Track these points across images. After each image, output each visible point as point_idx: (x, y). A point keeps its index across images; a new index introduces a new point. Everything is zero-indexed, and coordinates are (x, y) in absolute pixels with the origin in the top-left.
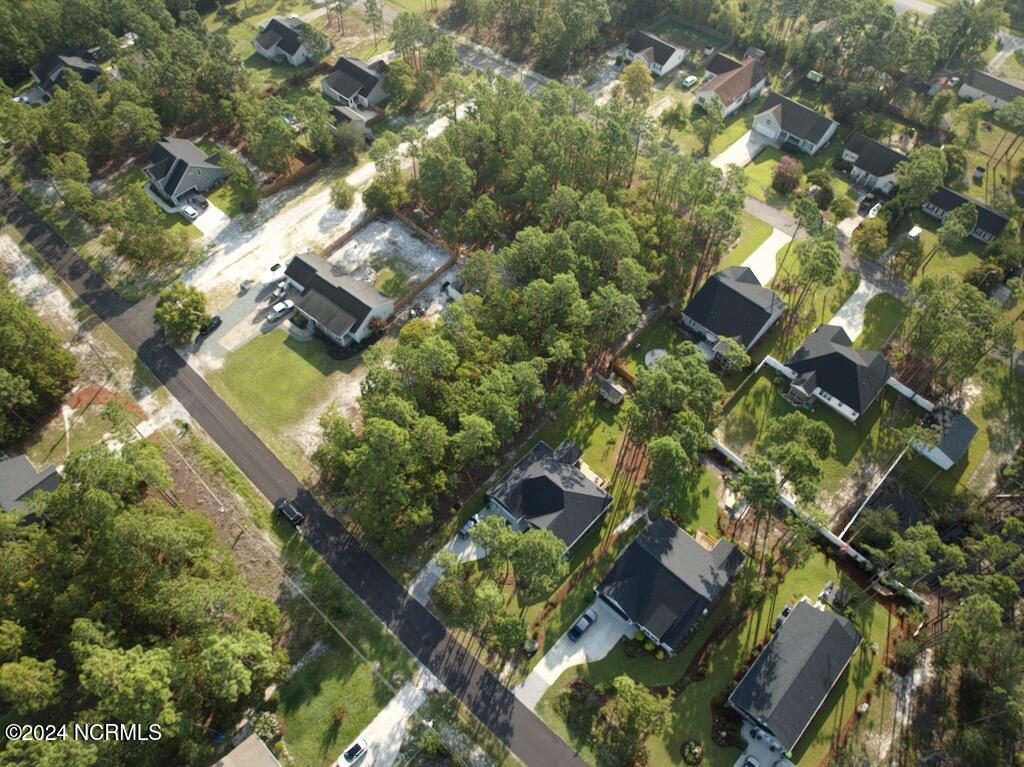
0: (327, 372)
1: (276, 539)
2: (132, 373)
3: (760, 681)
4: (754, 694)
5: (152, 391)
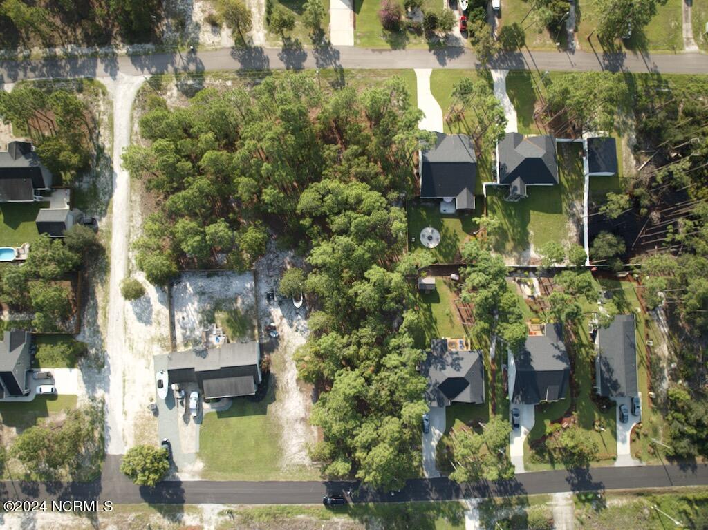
0: (264, 412)
1: (341, 516)
2: (159, 514)
3: (606, 375)
4: (609, 385)
5: (183, 512)
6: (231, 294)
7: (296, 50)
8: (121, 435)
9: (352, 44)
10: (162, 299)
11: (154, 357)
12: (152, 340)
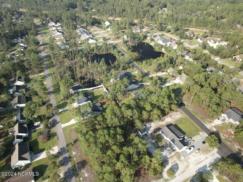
6: (152, 146)
7: (63, 162)
8: (213, 156)
9: (57, 146)
10: (167, 165)
11: (185, 158)
12: (181, 161)
